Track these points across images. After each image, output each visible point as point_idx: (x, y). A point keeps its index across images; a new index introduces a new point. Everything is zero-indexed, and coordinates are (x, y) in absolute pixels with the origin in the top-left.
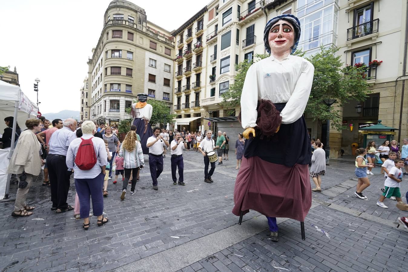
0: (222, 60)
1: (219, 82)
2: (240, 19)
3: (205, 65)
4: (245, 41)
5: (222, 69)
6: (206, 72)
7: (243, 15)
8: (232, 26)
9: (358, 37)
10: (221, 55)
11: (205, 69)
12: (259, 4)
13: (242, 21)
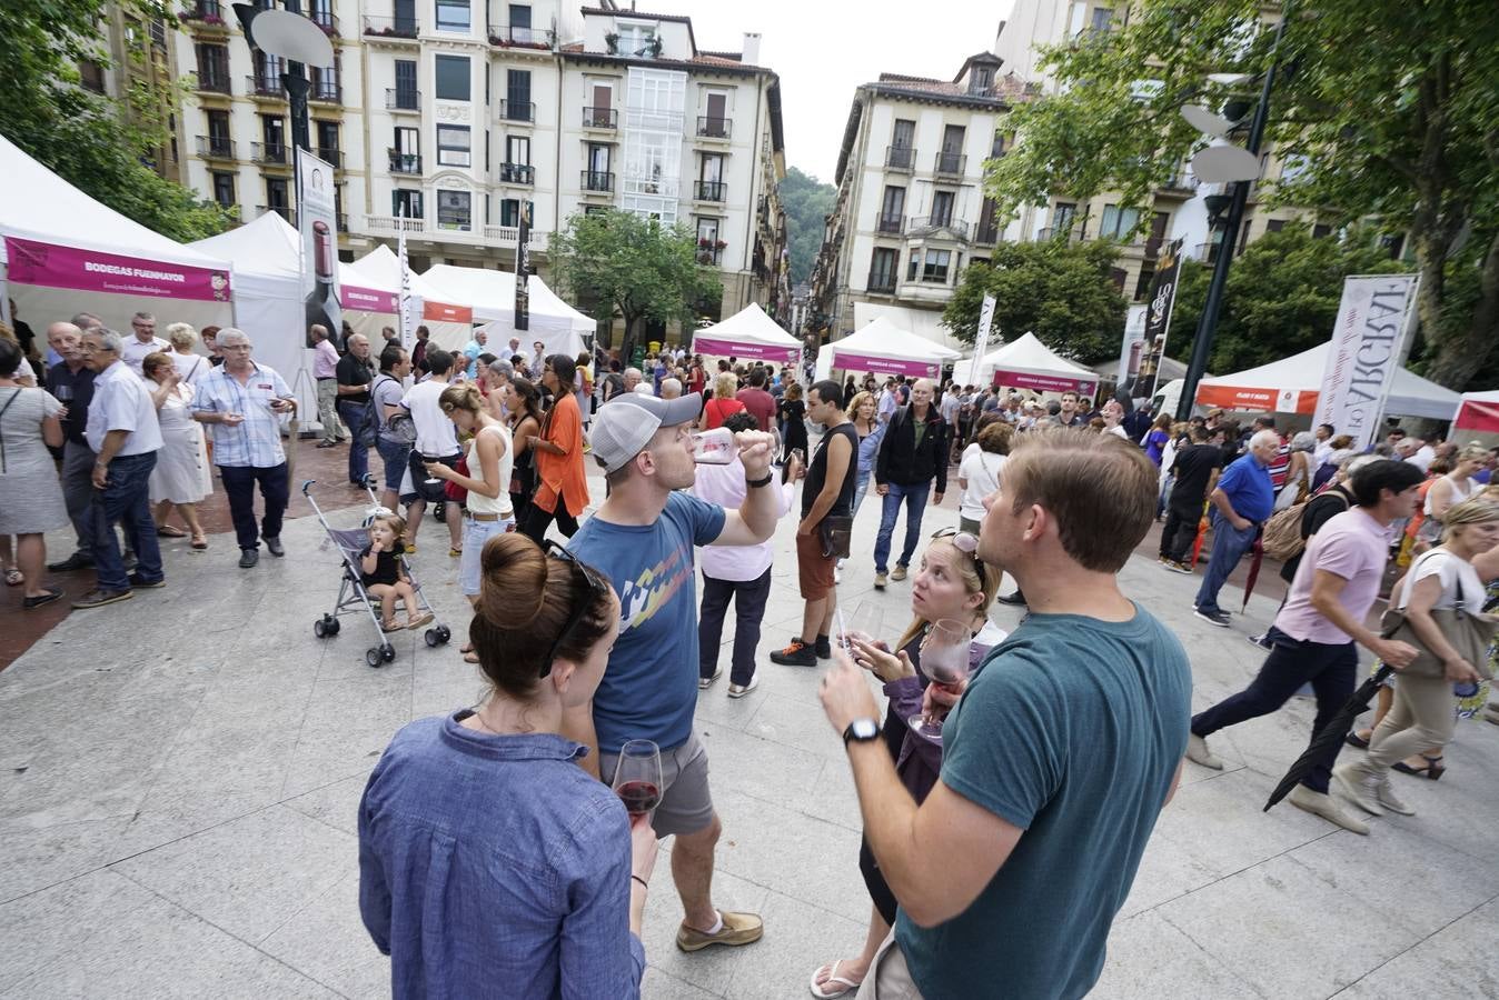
0: (440, 126)
1: (436, 186)
2: (494, 40)
3: (360, 106)
4: (505, 103)
5: (443, 152)
6: (367, 132)
7: (503, 35)
8: (472, 49)
9: (705, 199)
10: (434, 109)
11: (360, 117)
12: (544, 34)
13: (498, 49)
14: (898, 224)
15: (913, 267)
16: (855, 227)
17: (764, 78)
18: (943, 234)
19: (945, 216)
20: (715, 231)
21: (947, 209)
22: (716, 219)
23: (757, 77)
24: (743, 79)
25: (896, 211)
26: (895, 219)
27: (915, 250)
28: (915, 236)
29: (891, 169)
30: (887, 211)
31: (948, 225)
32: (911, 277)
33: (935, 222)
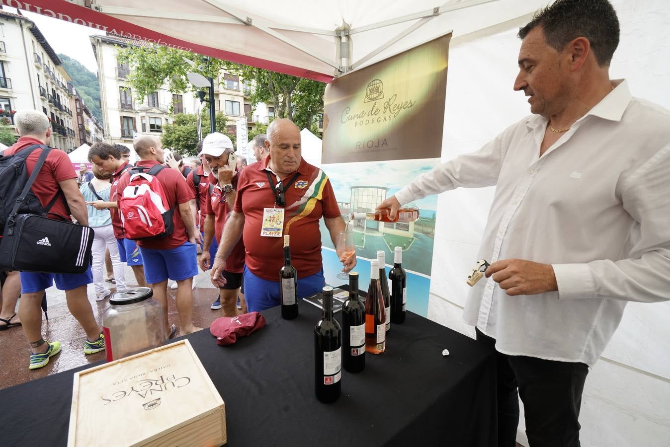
14: (131, 105)
15: (144, 125)
16: (106, 106)
17: (23, 22)
18: (155, 110)
19: (156, 102)
20: (8, 106)
21: (156, 99)
22: (8, 99)
23: (17, 20)
24: (7, 20)
25: (128, 99)
26: (128, 103)
27: (142, 117)
28: (141, 111)
29: (120, 78)
30: (123, 98)
31: (158, 106)
32: (144, 130)
33: (151, 105)
